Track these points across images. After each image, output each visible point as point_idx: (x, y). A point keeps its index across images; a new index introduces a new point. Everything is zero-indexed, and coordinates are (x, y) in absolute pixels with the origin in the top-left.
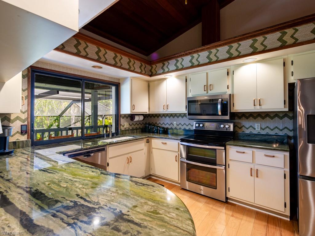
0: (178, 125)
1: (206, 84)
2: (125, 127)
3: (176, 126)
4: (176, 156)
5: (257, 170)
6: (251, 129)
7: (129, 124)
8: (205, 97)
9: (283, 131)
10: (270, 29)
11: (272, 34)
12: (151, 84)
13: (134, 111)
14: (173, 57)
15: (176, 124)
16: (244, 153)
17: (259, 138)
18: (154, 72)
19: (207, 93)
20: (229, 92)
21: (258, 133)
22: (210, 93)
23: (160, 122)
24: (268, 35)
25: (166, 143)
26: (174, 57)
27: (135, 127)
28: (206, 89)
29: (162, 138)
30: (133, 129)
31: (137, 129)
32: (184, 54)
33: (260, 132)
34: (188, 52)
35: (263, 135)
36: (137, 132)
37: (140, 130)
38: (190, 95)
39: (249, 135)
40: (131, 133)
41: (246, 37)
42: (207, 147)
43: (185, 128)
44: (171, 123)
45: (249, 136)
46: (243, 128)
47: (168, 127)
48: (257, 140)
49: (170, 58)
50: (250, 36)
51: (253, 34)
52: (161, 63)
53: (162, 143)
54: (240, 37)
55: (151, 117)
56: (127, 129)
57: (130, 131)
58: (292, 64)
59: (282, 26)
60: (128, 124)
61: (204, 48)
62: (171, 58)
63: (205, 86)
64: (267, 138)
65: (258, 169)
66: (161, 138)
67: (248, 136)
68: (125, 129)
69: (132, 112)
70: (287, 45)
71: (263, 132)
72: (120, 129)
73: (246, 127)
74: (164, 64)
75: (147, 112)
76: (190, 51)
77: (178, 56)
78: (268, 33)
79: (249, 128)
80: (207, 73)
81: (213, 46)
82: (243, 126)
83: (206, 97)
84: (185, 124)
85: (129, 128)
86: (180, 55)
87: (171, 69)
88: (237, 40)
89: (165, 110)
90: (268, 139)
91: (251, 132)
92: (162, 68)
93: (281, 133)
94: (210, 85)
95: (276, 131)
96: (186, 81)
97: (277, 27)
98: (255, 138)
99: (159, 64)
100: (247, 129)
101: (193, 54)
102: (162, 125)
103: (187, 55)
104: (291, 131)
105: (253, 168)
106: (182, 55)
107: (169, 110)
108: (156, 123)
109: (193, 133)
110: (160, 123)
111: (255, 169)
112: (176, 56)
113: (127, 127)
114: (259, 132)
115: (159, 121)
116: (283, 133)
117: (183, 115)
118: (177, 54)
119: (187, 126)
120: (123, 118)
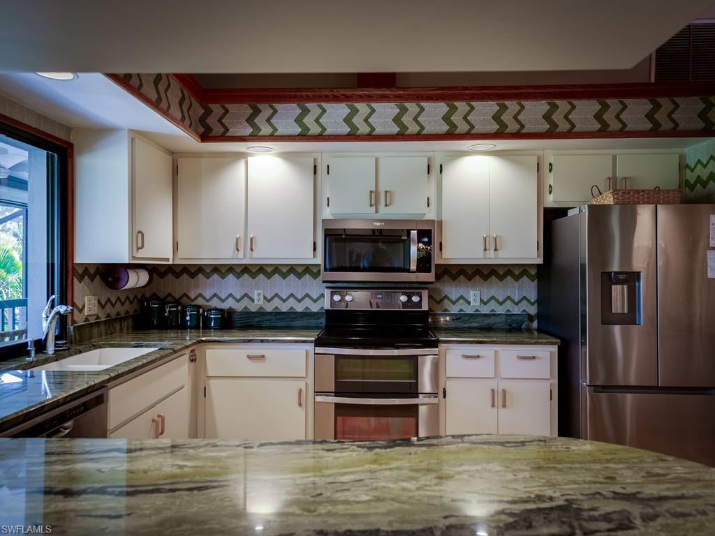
0: (269, 301)
1: (374, 189)
2: (86, 312)
3: (261, 302)
4: (301, 390)
5: (504, 391)
6: (462, 304)
7: (99, 302)
8: (375, 224)
9: (520, 305)
10: (532, 91)
11: (535, 103)
12: (182, 163)
13: (141, 254)
14: (290, 96)
15: (262, 297)
16: (478, 357)
17: (477, 323)
18: (218, 130)
19: (377, 212)
20: (431, 215)
21: (475, 311)
22: (386, 212)
23: (200, 291)
24: (527, 103)
25: (263, 356)
26: (295, 96)
27: (113, 312)
28: (373, 202)
29: (250, 341)
30: (109, 322)
31: (120, 319)
32: (327, 96)
33: (479, 309)
34: (342, 92)
35: (485, 315)
36: (121, 330)
37: (130, 321)
38: (327, 213)
39: (458, 317)
40: (106, 334)
41: (487, 94)
42: (396, 352)
43: (292, 308)
44: (246, 295)
45: (459, 321)
46: (446, 301)
47: (233, 307)
48: (474, 328)
49: (280, 96)
50: (497, 93)
51: (502, 91)
52: (247, 106)
53: (250, 357)
54: (475, 92)
55: (177, 275)
56: (92, 320)
57: (103, 327)
58: (550, 170)
59: (552, 90)
60: (96, 302)
61: (388, 92)
62: (286, 96)
63: (371, 192)
64: (493, 322)
65: (506, 390)
66: (244, 341)
67: (457, 319)
68: (87, 320)
69: (134, 258)
70: (559, 133)
71: (485, 310)
72: (74, 322)
73: (450, 300)
74: (257, 112)
75: (168, 260)
76: (349, 93)
77: (308, 96)
78: (528, 97)
79: (457, 300)
80: (377, 160)
81: (411, 95)
82: (446, 297)
83: (378, 224)
84: (292, 295)
85: (98, 317)
86: (314, 96)
87: (281, 131)
88: (467, 95)
89: (241, 255)
90: (495, 323)
91: (461, 310)
92: (250, 120)
93: (516, 310)
94: (386, 192)
95: (509, 305)
96: (315, 173)
97: (545, 91)
98: (471, 322)
99: (237, 106)
100: (454, 303)
101: (357, 101)
102: (208, 301)
103: (336, 99)
104: (532, 304)
105: (495, 389)
106: (320, 96)
107: (255, 254)
108: (185, 295)
109: (323, 321)
110: (200, 295)
111: (500, 390)
112: (302, 96)
113: (93, 313)
114: (477, 310)
115: (196, 287)
116: (519, 310)
117: (288, 268)
118: (306, 89)
119: (284, 301)
120: (81, 278)
